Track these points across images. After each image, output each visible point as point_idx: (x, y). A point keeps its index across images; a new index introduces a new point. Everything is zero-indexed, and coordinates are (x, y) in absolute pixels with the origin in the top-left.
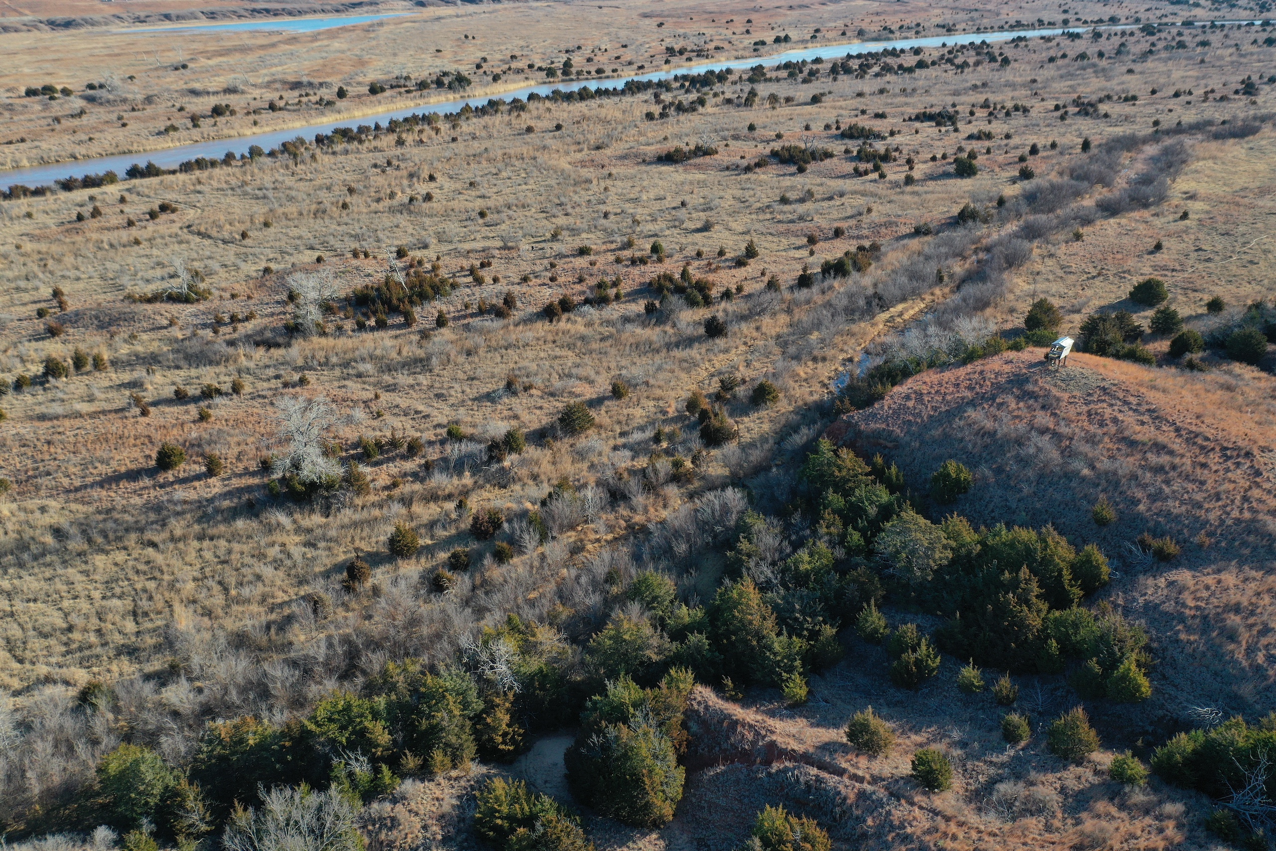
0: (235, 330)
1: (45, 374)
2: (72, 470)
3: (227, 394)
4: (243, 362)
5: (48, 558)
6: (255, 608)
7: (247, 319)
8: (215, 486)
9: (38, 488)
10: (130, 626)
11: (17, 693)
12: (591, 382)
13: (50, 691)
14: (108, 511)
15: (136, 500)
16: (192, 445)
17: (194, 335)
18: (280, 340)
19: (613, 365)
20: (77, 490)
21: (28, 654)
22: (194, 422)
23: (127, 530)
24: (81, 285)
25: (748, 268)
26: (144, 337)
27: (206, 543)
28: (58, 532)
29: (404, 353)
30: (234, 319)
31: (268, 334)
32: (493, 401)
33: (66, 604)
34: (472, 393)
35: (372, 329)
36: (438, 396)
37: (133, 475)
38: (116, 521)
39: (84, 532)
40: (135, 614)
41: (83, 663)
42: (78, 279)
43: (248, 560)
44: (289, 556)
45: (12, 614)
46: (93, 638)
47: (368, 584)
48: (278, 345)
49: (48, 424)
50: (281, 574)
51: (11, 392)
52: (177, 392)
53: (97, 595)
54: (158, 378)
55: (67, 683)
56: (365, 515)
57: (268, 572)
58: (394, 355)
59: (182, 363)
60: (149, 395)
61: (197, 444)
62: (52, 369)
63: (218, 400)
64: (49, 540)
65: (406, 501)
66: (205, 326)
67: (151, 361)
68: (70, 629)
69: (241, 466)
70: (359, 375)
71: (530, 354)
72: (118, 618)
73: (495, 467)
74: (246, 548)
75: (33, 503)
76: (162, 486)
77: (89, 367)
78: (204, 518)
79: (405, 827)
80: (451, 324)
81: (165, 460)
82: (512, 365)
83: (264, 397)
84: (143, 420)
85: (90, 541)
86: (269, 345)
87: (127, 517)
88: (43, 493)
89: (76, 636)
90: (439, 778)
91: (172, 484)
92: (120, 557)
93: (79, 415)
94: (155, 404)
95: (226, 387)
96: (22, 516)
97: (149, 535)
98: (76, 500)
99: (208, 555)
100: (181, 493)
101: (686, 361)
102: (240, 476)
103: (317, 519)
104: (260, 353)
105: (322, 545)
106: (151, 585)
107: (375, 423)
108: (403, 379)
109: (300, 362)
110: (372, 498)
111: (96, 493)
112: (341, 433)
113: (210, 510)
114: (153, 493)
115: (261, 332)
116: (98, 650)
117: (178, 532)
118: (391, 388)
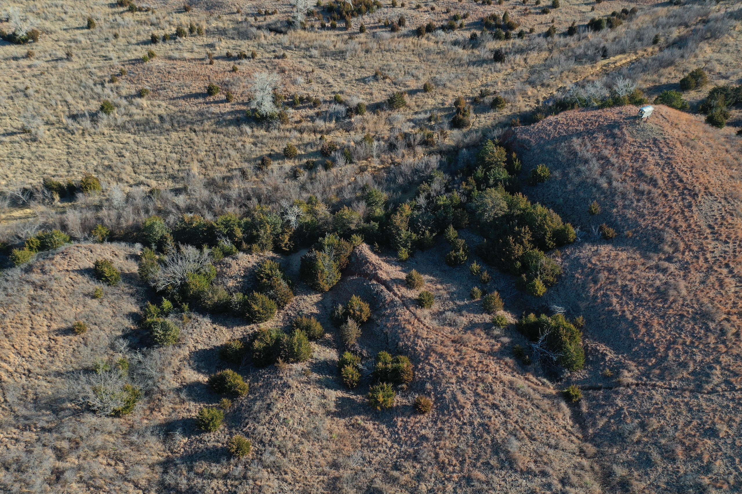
0: (265, 19)
1: (176, 34)
2: (175, 88)
3: (249, 58)
4: (263, 41)
5: (155, 130)
6: (224, 169)
7: (273, 13)
8: (227, 108)
9: (159, 95)
10: (176, 167)
11: (131, 186)
12: (418, 79)
13: (142, 187)
14: (183, 112)
15: (195, 109)
16: (225, 84)
17: (246, 20)
18: (283, 29)
19: (434, 71)
20: (174, 99)
21: (138, 171)
22: (230, 71)
23: (187, 122)
25: (548, 16)
26: (225, 18)
27: (215, 135)
28: (161, 117)
29: (337, 46)
30: (267, 13)
31: (279, 25)
32: (365, 82)
33: (157, 152)
34: (358, 76)
35: (328, 29)
36: (342, 75)
37: (196, 96)
38: (184, 117)
39: (171, 120)
40: (180, 162)
41: (157, 179)
43: (228, 146)
44: (244, 148)
45: (137, 152)
46: (162, 169)
47: (270, 167)
48: (281, 32)
49: (171, 62)
50: (238, 155)
51: (161, 41)
52: (227, 54)
53: (168, 150)
54: (223, 44)
55: (148, 186)
56: (282, 134)
57: (233, 153)
58: (332, 47)
59: (235, 37)
60: (216, 53)
61: (226, 84)
62: (180, 33)
63: (244, 61)
64: (157, 121)
65: (301, 131)
66: (253, 15)
67: (222, 32)
68: (155, 163)
69: (241, 98)
70: (311, 57)
71: (397, 56)
72: (173, 162)
73: (347, 120)
74: (229, 140)
75: (156, 102)
76: (207, 103)
77: (195, 33)
78: (218, 123)
79: (232, 269)
80: (367, 31)
81: (210, 91)
82: (385, 62)
83: (264, 62)
84: (210, 66)
85: (173, 125)
86: (277, 31)
87: (190, 117)
88: (161, 98)
89: (156, 167)
90: (254, 255)
91: (211, 103)
92: (181, 135)
93: (184, 59)
94: (217, 58)
95: (249, 54)
96: (150, 108)
97: (195, 127)
98: (172, 104)
99: (214, 141)
100: (215, 109)
101: (473, 74)
102: (239, 104)
103: (262, 132)
104: (271, 36)
105: (259, 145)
106: (189, 150)
107: (306, 86)
108: (330, 62)
109: (287, 44)
110: (289, 126)
111: (182, 102)
112: (289, 89)
113: (221, 119)
114: (203, 106)
115: (275, 23)
116: (162, 175)
117: (206, 127)
118: (322, 67)
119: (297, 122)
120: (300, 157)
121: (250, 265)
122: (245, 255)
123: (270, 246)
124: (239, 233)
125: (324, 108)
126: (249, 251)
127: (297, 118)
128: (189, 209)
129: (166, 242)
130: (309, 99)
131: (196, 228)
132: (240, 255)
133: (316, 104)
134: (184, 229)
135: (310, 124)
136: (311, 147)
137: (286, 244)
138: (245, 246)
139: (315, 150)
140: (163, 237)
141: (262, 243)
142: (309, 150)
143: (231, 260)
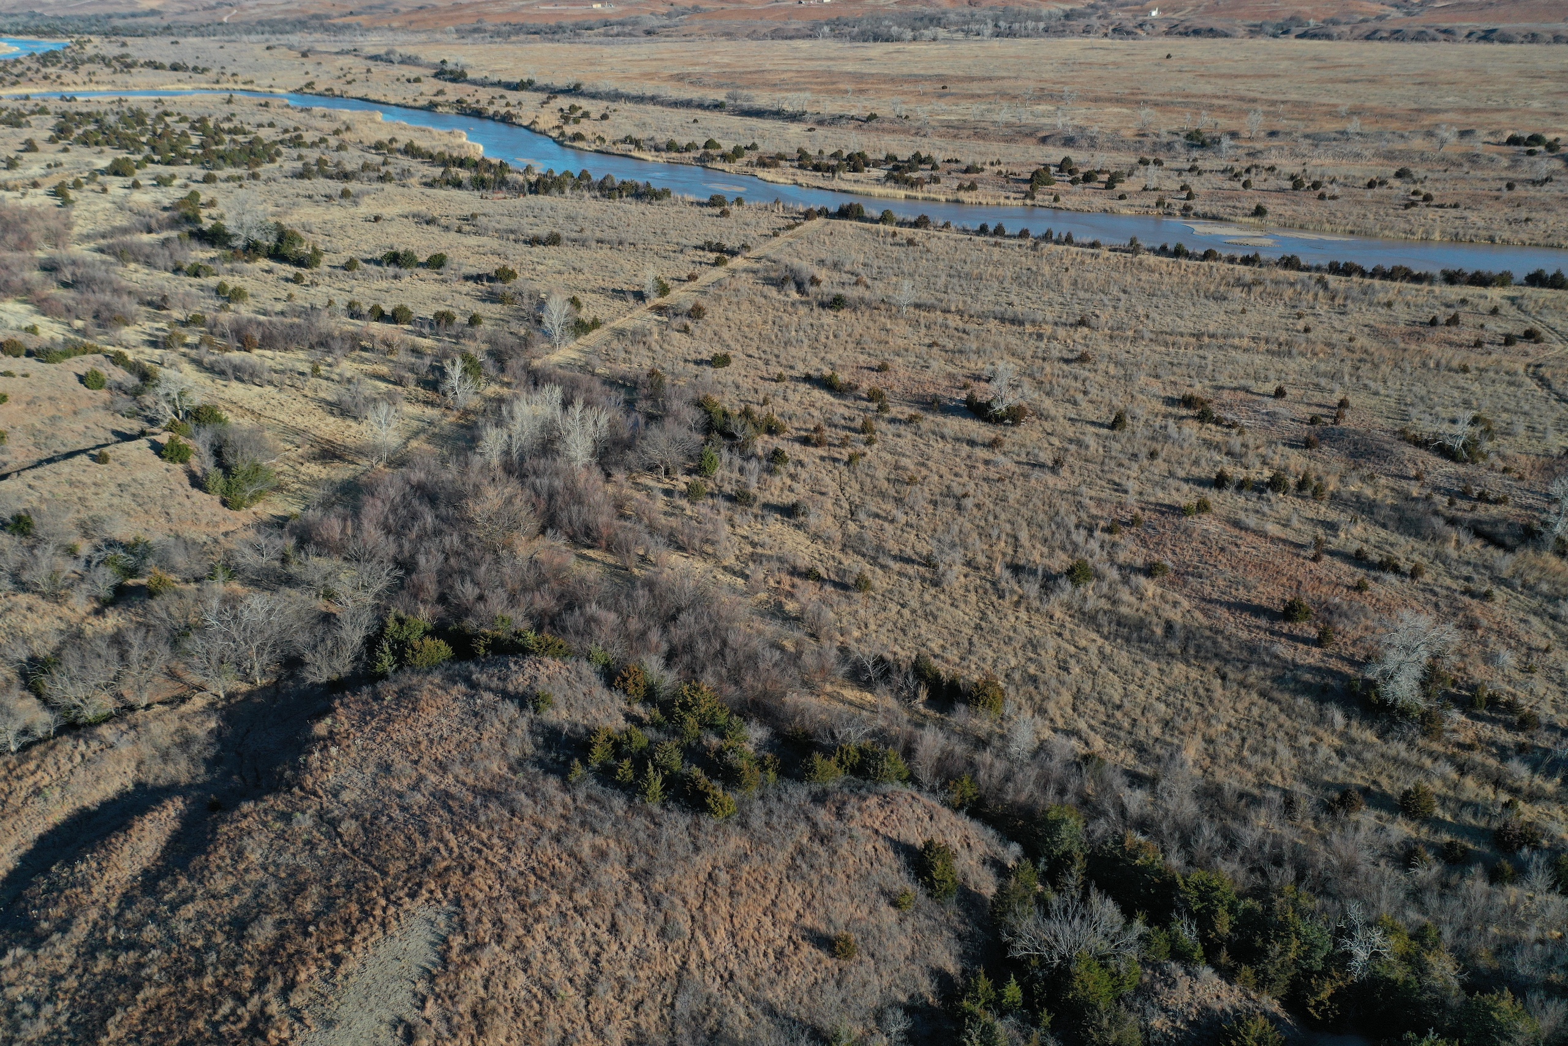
0: (1473, 509)
1: (1268, 485)
2: (1221, 583)
3: (1403, 574)
4: (1450, 549)
5: (1147, 646)
6: (1249, 776)
7: (1497, 502)
8: (1314, 657)
9: (1185, 585)
10: (1156, 731)
11: (1055, 730)
13: (1074, 742)
14: (1217, 632)
15: (1244, 635)
16: (1327, 609)
17: (1428, 498)
18: (1509, 541)
20: (1210, 601)
21: (1082, 708)
22: (1349, 588)
23: (1216, 655)
24: (1374, 401)
26: (1383, 481)
27: (1262, 702)
28: (1169, 627)
30: (1483, 498)
31: (1502, 529)
33: (1132, 687)
37: (1257, 611)
38: (1215, 643)
39: (1187, 638)
40: (1167, 724)
41: (1108, 737)
42: (1376, 393)
43: (1280, 735)
44: (1315, 751)
45: (1095, 673)
46: (1126, 724)
47: (1354, 817)
48: (1500, 544)
49: (1236, 532)
50: (1294, 762)
51: (1232, 488)
52: (1359, 552)
53: (1155, 693)
54: (1358, 530)
55: (1087, 744)
56: (1413, 757)
57: (1284, 752)
59: (1390, 524)
60: (1335, 544)
61: (1329, 610)
62: (1276, 484)
63: (1391, 578)
64: (1159, 631)
65: (1463, 769)
66: (1448, 492)
67: (1365, 508)
68: (1119, 707)
69: (1351, 649)
70: (1554, 617)
72: (1153, 720)
74: (1288, 723)
75: (1172, 596)
76: (1272, 633)
77: (1308, 492)
78: (1278, 680)
79: (1176, 993)
81: (1291, 612)
83: (1435, 594)
84: (1312, 565)
85: (1184, 650)
86: (1493, 540)
87: (1226, 646)
88: (1185, 591)
89: (1118, 714)
90: (1236, 988)
91: (1282, 635)
92: (1194, 674)
93: (1262, 534)
94: (1332, 553)
95: (1407, 567)
96: (1157, 602)
97: (1228, 669)
98: (1202, 610)
99: (1255, 711)
100: (1284, 650)
102: (1342, 658)
103: (1369, 736)
104: (1473, 547)
105: (1350, 759)
106: (1195, 709)
107: (1517, 676)
109: (1506, 574)
110: (1436, 747)
111: (1223, 613)
112: (1471, 669)
113: (1289, 674)
114: (1262, 635)
115: (1495, 523)
116: (1122, 734)
117: (1251, 679)
119: (1460, 746)
120: (1438, 825)
121: (1217, 1006)
122: (1216, 979)
123: (1281, 988)
124: (1224, 925)
125: (1544, 740)
126: (1228, 975)
127: (1466, 736)
128: (1143, 825)
129: (1068, 868)
130: (1511, 706)
131: (1143, 869)
132: (1206, 972)
133: (1526, 723)
134: (1116, 859)
135: (1492, 763)
136: (1475, 815)
137: (1320, 1003)
138: (1224, 957)
139: (1482, 824)
140: (1068, 855)
141: (1265, 972)
142: (1468, 818)
143: (1181, 972)
